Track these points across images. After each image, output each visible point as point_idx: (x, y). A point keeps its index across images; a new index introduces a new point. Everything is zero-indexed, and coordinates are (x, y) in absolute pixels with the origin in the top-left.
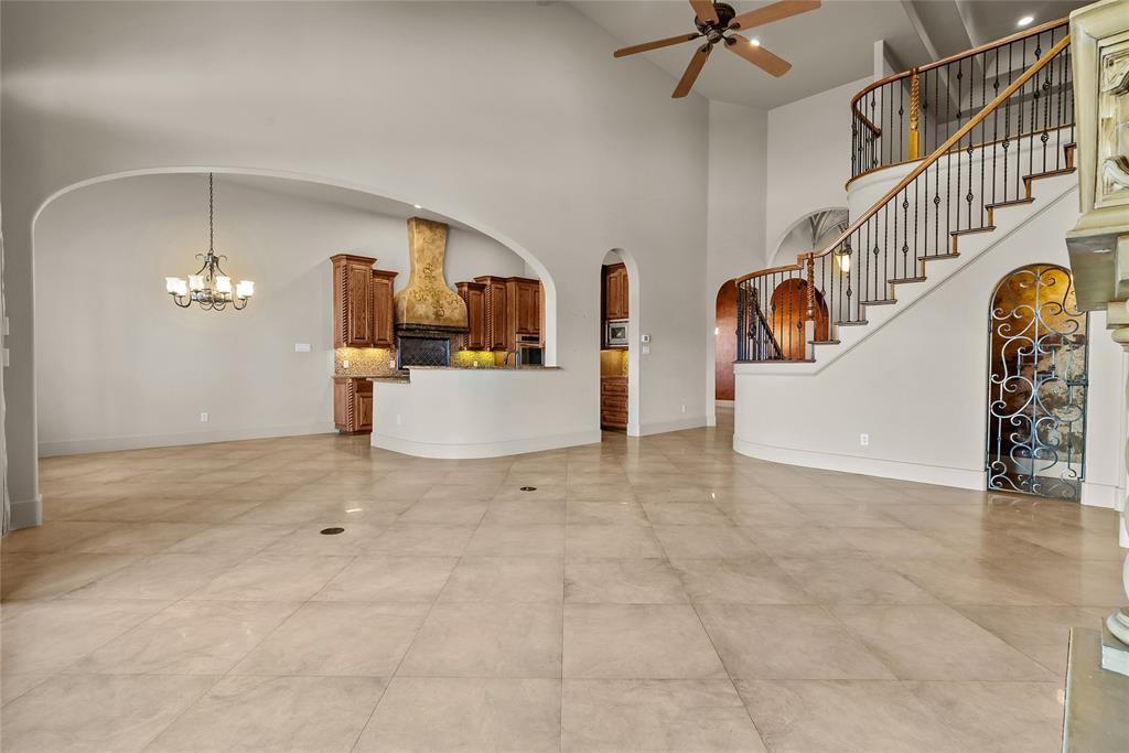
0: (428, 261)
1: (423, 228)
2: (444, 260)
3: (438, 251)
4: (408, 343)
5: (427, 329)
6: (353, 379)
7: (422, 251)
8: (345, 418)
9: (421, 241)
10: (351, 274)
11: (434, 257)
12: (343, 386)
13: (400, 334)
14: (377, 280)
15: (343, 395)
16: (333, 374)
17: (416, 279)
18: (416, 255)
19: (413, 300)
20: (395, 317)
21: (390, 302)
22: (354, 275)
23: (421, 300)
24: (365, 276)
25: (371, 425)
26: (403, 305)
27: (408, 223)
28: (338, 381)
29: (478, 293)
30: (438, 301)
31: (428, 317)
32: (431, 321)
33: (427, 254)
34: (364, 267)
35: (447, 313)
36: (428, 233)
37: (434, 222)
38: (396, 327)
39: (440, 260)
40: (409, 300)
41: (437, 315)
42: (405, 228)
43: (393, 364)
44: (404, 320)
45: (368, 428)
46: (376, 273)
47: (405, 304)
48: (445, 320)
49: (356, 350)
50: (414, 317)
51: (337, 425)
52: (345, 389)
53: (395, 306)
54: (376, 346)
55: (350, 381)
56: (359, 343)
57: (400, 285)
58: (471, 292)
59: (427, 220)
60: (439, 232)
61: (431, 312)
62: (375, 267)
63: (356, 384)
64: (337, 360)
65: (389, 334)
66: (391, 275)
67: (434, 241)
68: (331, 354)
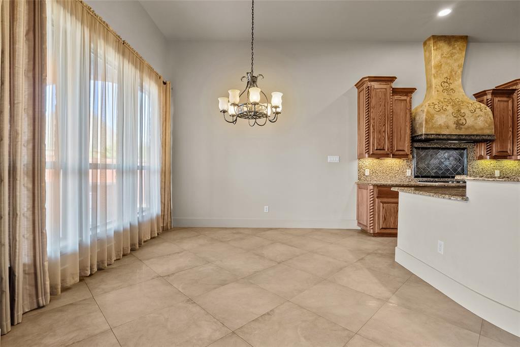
0: (445, 75)
1: (441, 44)
2: (462, 72)
3: (456, 64)
4: (423, 153)
5: (448, 138)
6: (374, 185)
7: (439, 66)
8: (366, 219)
9: (439, 57)
10: (373, 93)
11: (452, 70)
12: (364, 191)
13: (416, 145)
14: (396, 97)
15: (365, 200)
16: (357, 180)
17: (434, 93)
18: (433, 71)
19: (432, 111)
20: (413, 130)
21: (408, 115)
22: (376, 94)
23: (442, 110)
24: (385, 95)
25: (397, 229)
26: (421, 118)
27: (425, 44)
28: (360, 187)
29: (505, 99)
30: (459, 111)
31: (448, 127)
32: (452, 130)
33: (445, 68)
34: (385, 86)
35: (470, 121)
36: (445, 48)
37: (453, 37)
38: (414, 139)
39: (459, 71)
40: (428, 112)
41: (458, 125)
42: (421, 50)
43: (409, 173)
44: (423, 131)
45: (393, 231)
46: (396, 91)
47: (424, 116)
48: (468, 128)
49: (376, 161)
50: (432, 128)
51: (359, 224)
52: (367, 195)
53: (413, 120)
54: (394, 156)
55: (371, 187)
56: (379, 154)
57: (417, 100)
58: (496, 99)
59: (445, 36)
60: (458, 45)
61: (451, 122)
62: (395, 85)
63: (376, 190)
64: (360, 169)
65: (406, 146)
66: (409, 92)
67: (452, 55)
68: (355, 164)
